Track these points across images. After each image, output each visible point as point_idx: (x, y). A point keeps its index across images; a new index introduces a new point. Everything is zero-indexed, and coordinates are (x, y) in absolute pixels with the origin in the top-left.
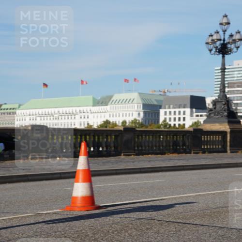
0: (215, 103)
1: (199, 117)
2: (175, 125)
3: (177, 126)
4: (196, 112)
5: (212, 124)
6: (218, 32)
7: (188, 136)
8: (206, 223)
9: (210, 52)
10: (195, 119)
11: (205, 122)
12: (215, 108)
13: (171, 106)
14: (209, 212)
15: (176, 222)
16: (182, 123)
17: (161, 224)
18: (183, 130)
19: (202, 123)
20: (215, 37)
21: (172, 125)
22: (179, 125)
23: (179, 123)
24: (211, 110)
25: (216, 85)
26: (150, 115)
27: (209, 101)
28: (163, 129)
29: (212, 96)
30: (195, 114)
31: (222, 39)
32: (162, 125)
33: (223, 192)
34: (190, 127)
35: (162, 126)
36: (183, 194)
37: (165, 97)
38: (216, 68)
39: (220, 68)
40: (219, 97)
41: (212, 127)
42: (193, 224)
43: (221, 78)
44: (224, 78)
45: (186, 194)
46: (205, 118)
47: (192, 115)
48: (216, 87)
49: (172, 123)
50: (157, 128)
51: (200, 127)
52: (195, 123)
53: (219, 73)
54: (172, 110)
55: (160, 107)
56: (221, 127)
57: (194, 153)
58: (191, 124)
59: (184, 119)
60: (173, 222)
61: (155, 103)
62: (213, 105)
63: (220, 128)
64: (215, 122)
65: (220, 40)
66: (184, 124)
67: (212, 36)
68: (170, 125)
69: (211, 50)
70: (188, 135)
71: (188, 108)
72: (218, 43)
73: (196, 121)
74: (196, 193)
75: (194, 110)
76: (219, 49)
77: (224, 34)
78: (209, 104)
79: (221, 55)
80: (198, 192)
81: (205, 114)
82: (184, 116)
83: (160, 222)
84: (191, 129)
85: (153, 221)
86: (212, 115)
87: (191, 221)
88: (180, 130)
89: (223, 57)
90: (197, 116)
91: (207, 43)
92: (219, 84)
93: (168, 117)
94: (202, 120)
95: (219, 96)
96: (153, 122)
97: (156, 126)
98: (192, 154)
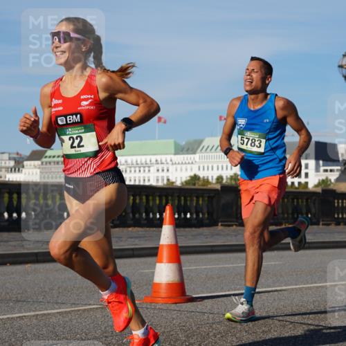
1: (329, 173)
2: (293, 183)
3: (296, 185)
4: (324, 166)
7: (315, 200)
10: (323, 176)
16: (303, 180)
18: (307, 190)
19: (333, 181)
21: (290, 184)
22: (299, 183)
23: (300, 181)
30: (322, 169)
34: (316, 186)
36: (312, 283)
45: (315, 283)
46: (337, 174)
47: (317, 170)
49: (289, 181)
51: (330, 187)
52: (323, 181)
57: (323, 224)
58: (316, 182)
59: (307, 175)
66: (307, 183)
70: (314, 198)
71: (311, 159)
73: (324, 178)
75: (321, 162)
78: (342, 154)
81: (338, 168)
82: (307, 171)
83: (282, 323)
84: (319, 190)
85: (271, 321)
87: (327, 322)
88: (301, 190)
90: (326, 171)
94: (333, 177)
98: (321, 226)
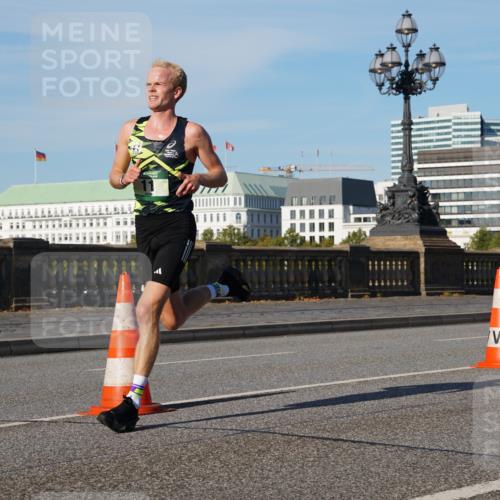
0: (392, 193)
1: (362, 223)
2: (312, 238)
3: (317, 240)
4: (354, 213)
5: (387, 238)
6: (394, 49)
7: (340, 262)
8: (379, 439)
9: (380, 89)
10: (354, 227)
11: (373, 232)
12: (393, 204)
13: (305, 200)
14: (385, 416)
15: (318, 438)
16: (326, 234)
17: (289, 443)
18: (329, 249)
19: (368, 234)
20: (388, 58)
21: (308, 239)
22: (321, 238)
23: (322, 234)
24: (385, 208)
25: (393, 156)
26: (262, 219)
27: (380, 189)
28: (288, 248)
29: (386, 180)
30: (353, 217)
31: (403, 62)
32: (285, 238)
33: (414, 376)
34: (344, 242)
35: (286, 242)
36: (333, 380)
37: (291, 181)
38: (393, 123)
39: (400, 122)
40: (400, 182)
41: (388, 243)
42: (354, 442)
43: (404, 143)
44: (410, 142)
45: (338, 379)
46: (373, 224)
47: (346, 219)
48: (394, 162)
49: (307, 235)
50: (276, 245)
51: (363, 243)
52: (354, 234)
53: (399, 132)
54: (307, 209)
55: (282, 202)
56: (407, 242)
57: (352, 296)
58: (345, 236)
59: (331, 226)
60: (313, 437)
61: (272, 193)
62: (389, 198)
63: (405, 245)
64: (393, 233)
65: (399, 64)
66: (332, 238)
67: (382, 55)
68: (303, 239)
69: (380, 86)
70: (339, 258)
71: (337, 203)
72: (395, 71)
73: (356, 230)
74: (359, 377)
75: (351, 208)
76: (397, 84)
77: (407, 51)
78: (380, 196)
79: (402, 96)
80: (364, 376)
81: (374, 215)
82: (331, 221)
83: (286, 438)
84: (346, 248)
85: (271, 437)
86: (388, 218)
87: (349, 434)
88: (323, 248)
89: (407, 99)
90: (358, 220)
91: (373, 71)
92: (398, 155)
93: (298, 222)
94: (367, 228)
95: (400, 180)
96: (268, 232)
97: (274, 240)
98: (350, 299)
